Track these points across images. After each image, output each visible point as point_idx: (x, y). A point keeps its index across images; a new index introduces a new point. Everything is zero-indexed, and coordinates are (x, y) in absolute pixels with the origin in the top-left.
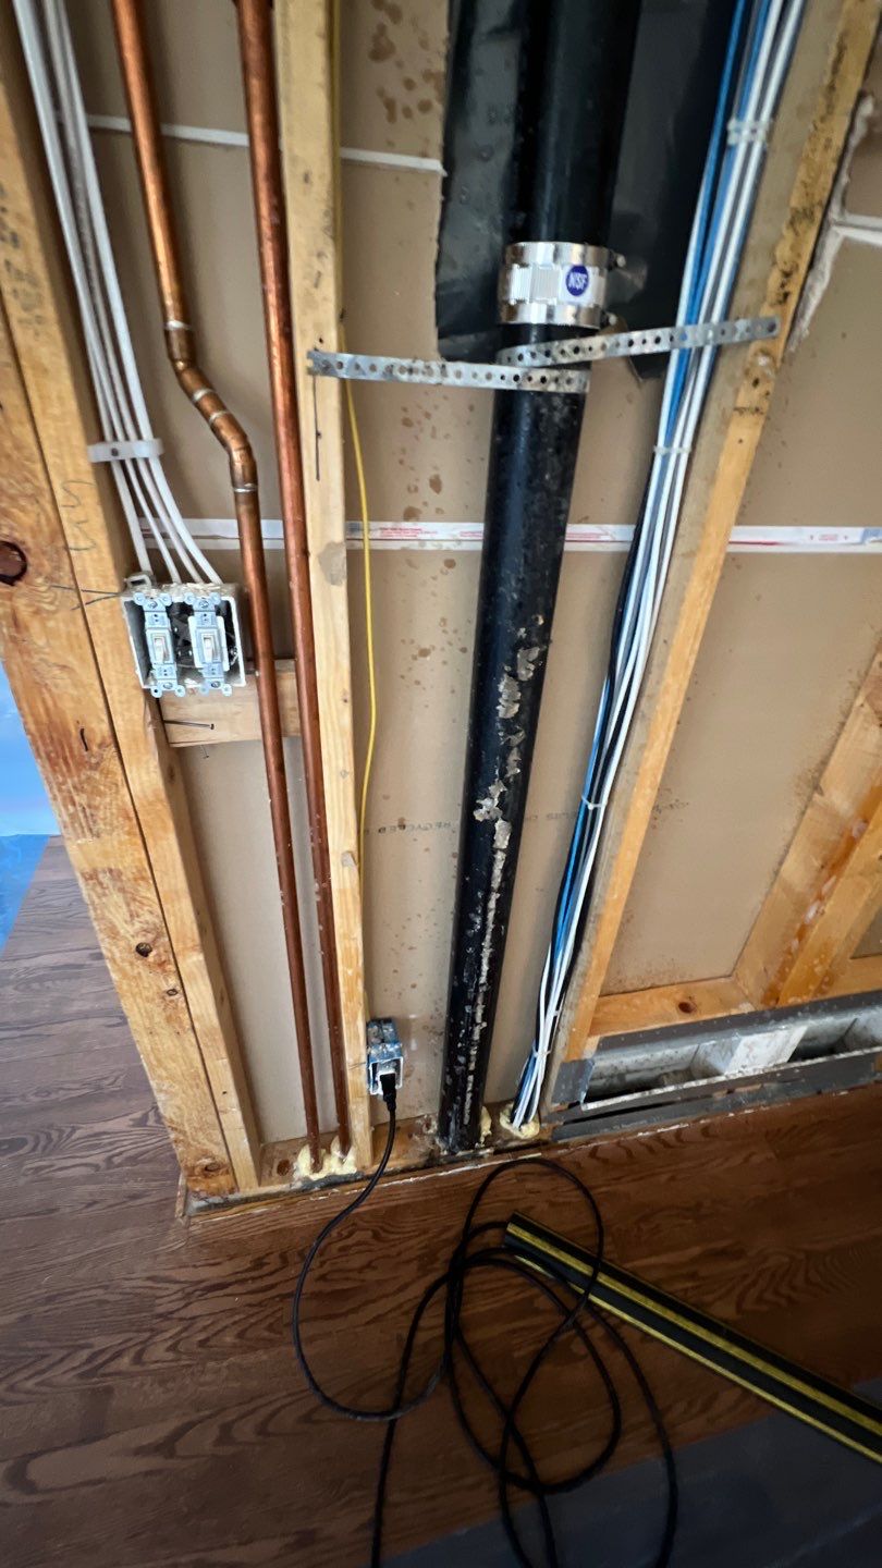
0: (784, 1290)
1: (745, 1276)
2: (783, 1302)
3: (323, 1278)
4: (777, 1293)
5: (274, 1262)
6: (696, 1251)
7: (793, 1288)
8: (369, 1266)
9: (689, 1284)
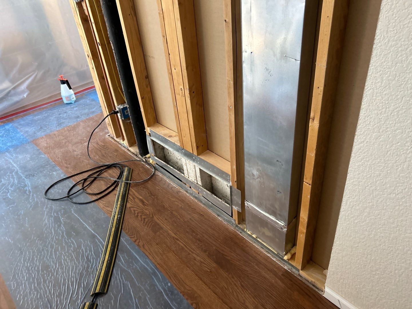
0: (140, 214)
1: (139, 207)
2: (136, 214)
3: (105, 153)
4: (138, 213)
5: (105, 147)
6: (141, 197)
7: (141, 216)
8: (110, 157)
9: (132, 198)
